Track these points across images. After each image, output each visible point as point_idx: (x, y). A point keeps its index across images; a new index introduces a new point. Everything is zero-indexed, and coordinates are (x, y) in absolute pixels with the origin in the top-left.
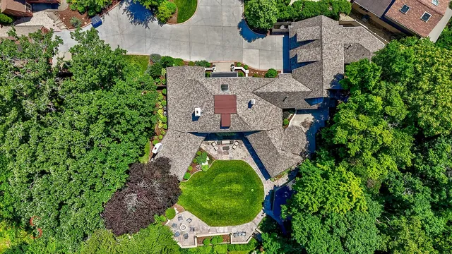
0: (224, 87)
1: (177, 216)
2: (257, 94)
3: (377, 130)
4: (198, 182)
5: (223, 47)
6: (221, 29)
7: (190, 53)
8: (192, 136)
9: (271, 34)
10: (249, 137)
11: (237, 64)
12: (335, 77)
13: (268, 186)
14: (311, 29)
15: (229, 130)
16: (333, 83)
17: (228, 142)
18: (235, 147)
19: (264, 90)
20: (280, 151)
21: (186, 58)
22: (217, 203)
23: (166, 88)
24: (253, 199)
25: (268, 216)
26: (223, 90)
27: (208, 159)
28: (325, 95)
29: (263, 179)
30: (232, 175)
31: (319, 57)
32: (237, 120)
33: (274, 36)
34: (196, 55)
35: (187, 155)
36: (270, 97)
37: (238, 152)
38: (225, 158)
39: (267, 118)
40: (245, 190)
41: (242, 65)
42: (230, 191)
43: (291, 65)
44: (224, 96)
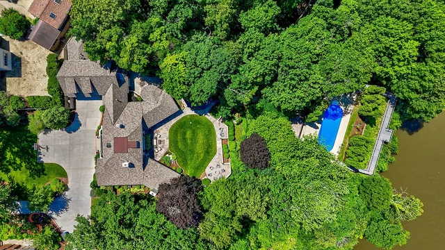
0: (109, 146)
1: (209, 177)
2: (115, 122)
3: (128, 47)
4: (185, 162)
5: (84, 144)
6: (72, 145)
7: (90, 169)
8: (147, 168)
9: (75, 109)
10: (149, 126)
11: (97, 134)
12: (101, 67)
13: (188, 112)
14: (67, 84)
15: (141, 142)
16: (106, 68)
17: (155, 141)
18: (159, 136)
19: (112, 116)
20: (158, 105)
21: (93, 171)
22: (199, 148)
23: (114, 186)
24: (197, 122)
25: (210, 112)
26: (110, 146)
27: (167, 155)
28: (114, 74)
29: (183, 115)
30: (179, 138)
31: (87, 79)
32: (132, 137)
33: (77, 107)
34: (90, 164)
35: (161, 171)
36: (118, 112)
37: (163, 133)
38: (167, 143)
39: (134, 114)
40: (191, 128)
41: (98, 131)
42: (192, 139)
43: (95, 96)
44: (114, 146)
